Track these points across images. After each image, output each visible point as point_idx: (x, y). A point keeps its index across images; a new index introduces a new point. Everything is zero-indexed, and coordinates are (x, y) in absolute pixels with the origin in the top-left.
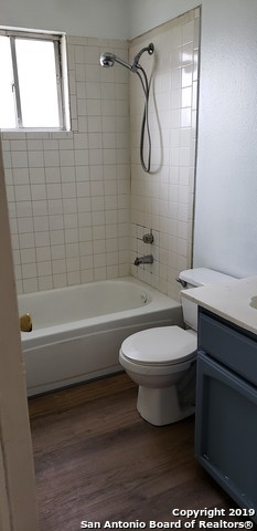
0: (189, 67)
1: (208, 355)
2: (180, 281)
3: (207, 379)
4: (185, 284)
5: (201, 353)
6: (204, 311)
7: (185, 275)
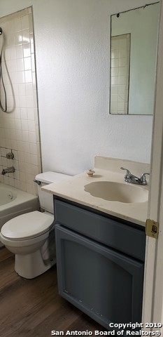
0: (27, 45)
1: (62, 226)
2: (36, 181)
3: (63, 241)
4: (40, 183)
5: (57, 226)
6: (57, 198)
7: (39, 177)
